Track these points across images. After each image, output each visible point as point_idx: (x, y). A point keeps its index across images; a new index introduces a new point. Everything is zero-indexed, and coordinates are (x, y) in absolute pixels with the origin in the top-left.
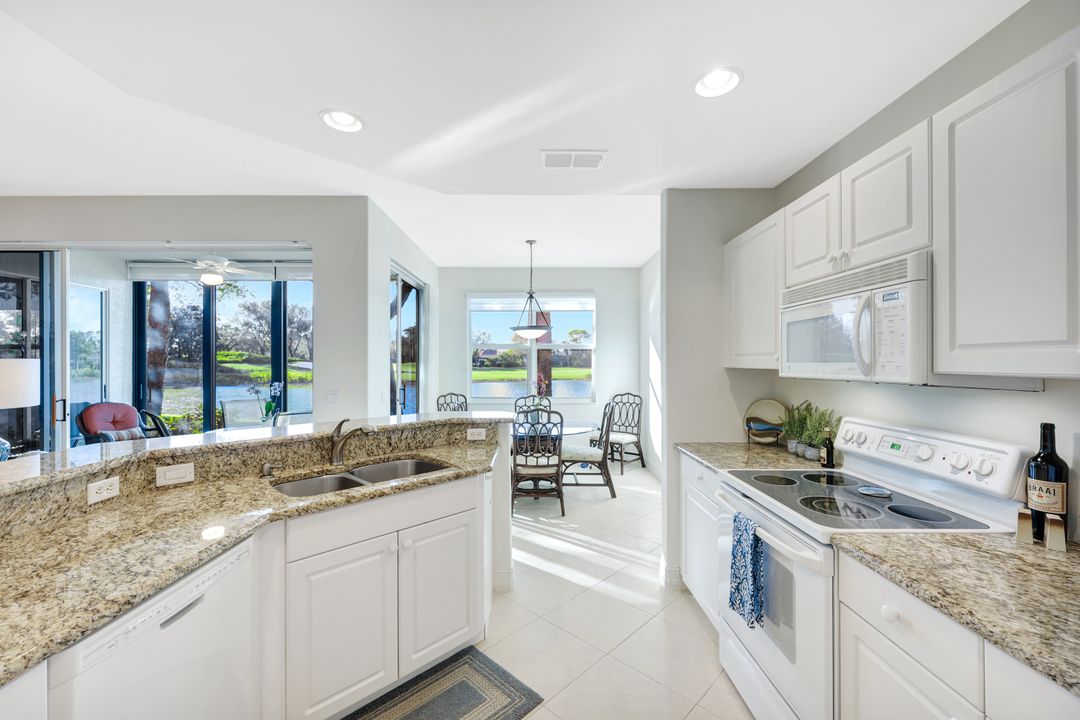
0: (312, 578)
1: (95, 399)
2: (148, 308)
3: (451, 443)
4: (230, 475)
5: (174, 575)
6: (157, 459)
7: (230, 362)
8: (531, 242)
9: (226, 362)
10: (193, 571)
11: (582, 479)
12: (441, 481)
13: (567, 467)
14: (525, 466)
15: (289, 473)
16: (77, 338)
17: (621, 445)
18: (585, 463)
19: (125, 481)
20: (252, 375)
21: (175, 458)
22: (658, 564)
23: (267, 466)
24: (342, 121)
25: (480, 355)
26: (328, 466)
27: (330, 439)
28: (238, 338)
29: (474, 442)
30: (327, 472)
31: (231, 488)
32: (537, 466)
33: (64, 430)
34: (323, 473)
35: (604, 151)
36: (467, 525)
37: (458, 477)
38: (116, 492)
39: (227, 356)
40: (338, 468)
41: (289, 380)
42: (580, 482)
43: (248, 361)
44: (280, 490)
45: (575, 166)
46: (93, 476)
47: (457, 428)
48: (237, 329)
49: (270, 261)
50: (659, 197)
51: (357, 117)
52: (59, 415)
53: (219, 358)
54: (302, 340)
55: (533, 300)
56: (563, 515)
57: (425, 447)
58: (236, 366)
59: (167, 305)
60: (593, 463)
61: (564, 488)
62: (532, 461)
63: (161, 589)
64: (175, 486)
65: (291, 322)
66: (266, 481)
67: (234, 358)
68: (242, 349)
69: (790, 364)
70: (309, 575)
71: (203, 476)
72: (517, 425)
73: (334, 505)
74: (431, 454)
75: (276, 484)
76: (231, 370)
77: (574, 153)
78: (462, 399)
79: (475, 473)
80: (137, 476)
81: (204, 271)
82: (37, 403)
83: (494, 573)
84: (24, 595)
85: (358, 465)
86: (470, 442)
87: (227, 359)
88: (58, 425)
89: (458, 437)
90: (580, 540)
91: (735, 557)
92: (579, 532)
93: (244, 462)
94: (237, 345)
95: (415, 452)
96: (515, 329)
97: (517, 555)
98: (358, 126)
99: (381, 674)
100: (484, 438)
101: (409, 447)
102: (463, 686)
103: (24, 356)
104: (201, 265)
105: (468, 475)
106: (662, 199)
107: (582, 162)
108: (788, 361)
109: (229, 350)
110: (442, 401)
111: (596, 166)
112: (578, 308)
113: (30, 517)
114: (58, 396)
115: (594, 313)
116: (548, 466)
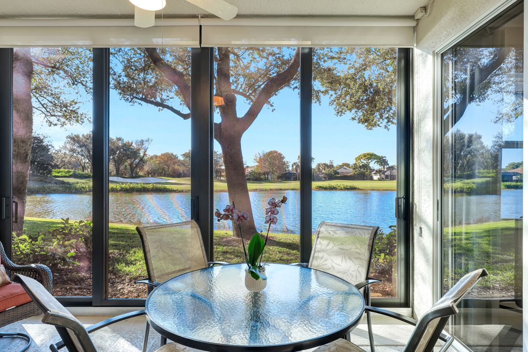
7: (61, 177)
9: (58, 177)
20: (78, 186)
28: (66, 160)
39: (58, 173)
43: (75, 176)
48: (65, 154)
53: (54, 174)
58: (66, 180)
67: (64, 174)
68: (69, 168)
76: (63, 183)
87: (59, 174)
94: (64, 165)
109: (59, 168)
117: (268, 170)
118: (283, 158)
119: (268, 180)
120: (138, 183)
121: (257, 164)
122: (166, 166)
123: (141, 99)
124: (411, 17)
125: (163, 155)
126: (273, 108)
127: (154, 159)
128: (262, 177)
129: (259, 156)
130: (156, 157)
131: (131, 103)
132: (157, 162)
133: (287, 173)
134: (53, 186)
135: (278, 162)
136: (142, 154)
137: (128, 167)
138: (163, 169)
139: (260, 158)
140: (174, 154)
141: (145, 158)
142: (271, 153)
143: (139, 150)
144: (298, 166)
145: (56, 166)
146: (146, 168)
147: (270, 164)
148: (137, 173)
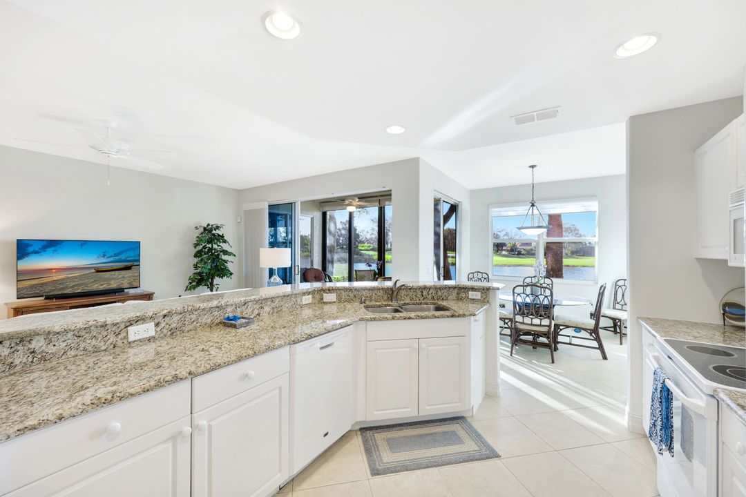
0: (378, 351)
1: (309, 267)
2: (327, 225)
3: (458, 299)
4: (349, 301)
5: (324, 331)
6: (323, 290)
7: (364, 250)
8: (532, 167)
9: (362, 250)
10: (330, 332)
11: (574, 341)
12: (443, 317)
13: (561, 330)
14: (523, 323)
15: (373, 303)
16: (303, 238)
17: (620, 320)
18: (578, 329)
19: (313, 297)
21: (330, 290)
22: (624, 410)
23: (363, 299)
24: (396, 130)
25: (518, 246)
26: (390, 303)
27: (392, 289)
28: (368, 237)
29: (473, 299)
30: (389, 305)
31: (349, 306)
32: (532, 325)
33: (298, 277)
34: (386, 305)
35: (559, 106)
36: (459, 345)
37: (453, 316)
38: (310, 302)
39: (363, 247)
40: (395, 303)
41: (386, 260)
42: (573, 343)
43: (373, 250)
44: (368, 310)
45: (538, 120)
46: (304, 294)
47: (463, 290)
49: (377, 196)
50: (625, 123)
51: (402, 126)
52: (297, 273)
55: (535, 208)
56: (553, 362)
57: (443, 300)
58: (367, 252)
59: (335, 223)
60: (585, 330)
61: (559, 346)
62: (527, 320)
63: (320, 335)
64: (330, 303)
66: (363, 305)
67: (366, 248)
68: (370, 243)
69: (736, 255)
70: (376, 349)
71: (339, 300)
72: (516, 295)
73: (387, 319)
74: (444, 303)
75: (366, 307)
77: (535, 114)
78: (485, 276)
79: (464, 315)
80: (317, 296)
81: (348, 205)
82: (290, 266)
83: (486, 383)
84: (285, 327)
85: (405, 304)
86: (471, 299)
88: (296, 276)
89: (463, 296)
90: (561, 381)
91: (653, 401)
92: (563, 376)
93: (355, 296)
94: (367, 241)
95: (436, 301)
96: (520, 228)
97: (503, 375)
98: (403, 130)
99: (409, 409)
100: (480, 298)
101: (433, 298)
102: (454, 433)
103: (286, 247)
104: (347, 202)
105: (459, 316)
106: (627, 125)
107: (543, 116)
108: (735, 253)
109: (364, 244)
110: (471, 276)
111: (556, 116)
112: (582, 210)
113: (287, 306)
114: (296, 264)
115: (597, 213)
116: (540, 325)
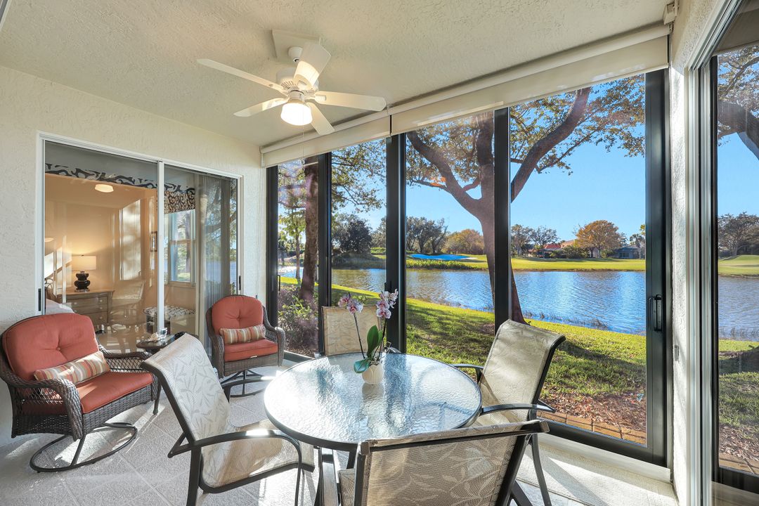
7: (377, 254)
9: (375, 254)
41: (406, 266)
48: (380, 234)
53: (372, 252)
54: (416, 240)
65: (410, 228)
117: (593, 246)
118: (616, 229)
119: (592, 257)
120: (438, 261)
121: (576, 238)
122: (466, 243)
123: (418, 181)
124: (659, 23)
125: (464, 232)
126: (570, 171)
127: (455, 236)
128: (583, 254)
129: (579, 228)
130: (457, 234)
131: (412, 187)
132: (458, 239)
133: (623, 249)
134: (372, 263)
135: (608, 235)
136: (443, 232)
137: (431, 245)
138: (464, 246)
139: (580, 231)
140: (476, 230)
141: (447, 235)
142: (595, 224)
143: (440, 228)
144: (641, 239)
145: (373, 245)
146: (448, 245)
147: (595, 236)
148: (439, 250)
